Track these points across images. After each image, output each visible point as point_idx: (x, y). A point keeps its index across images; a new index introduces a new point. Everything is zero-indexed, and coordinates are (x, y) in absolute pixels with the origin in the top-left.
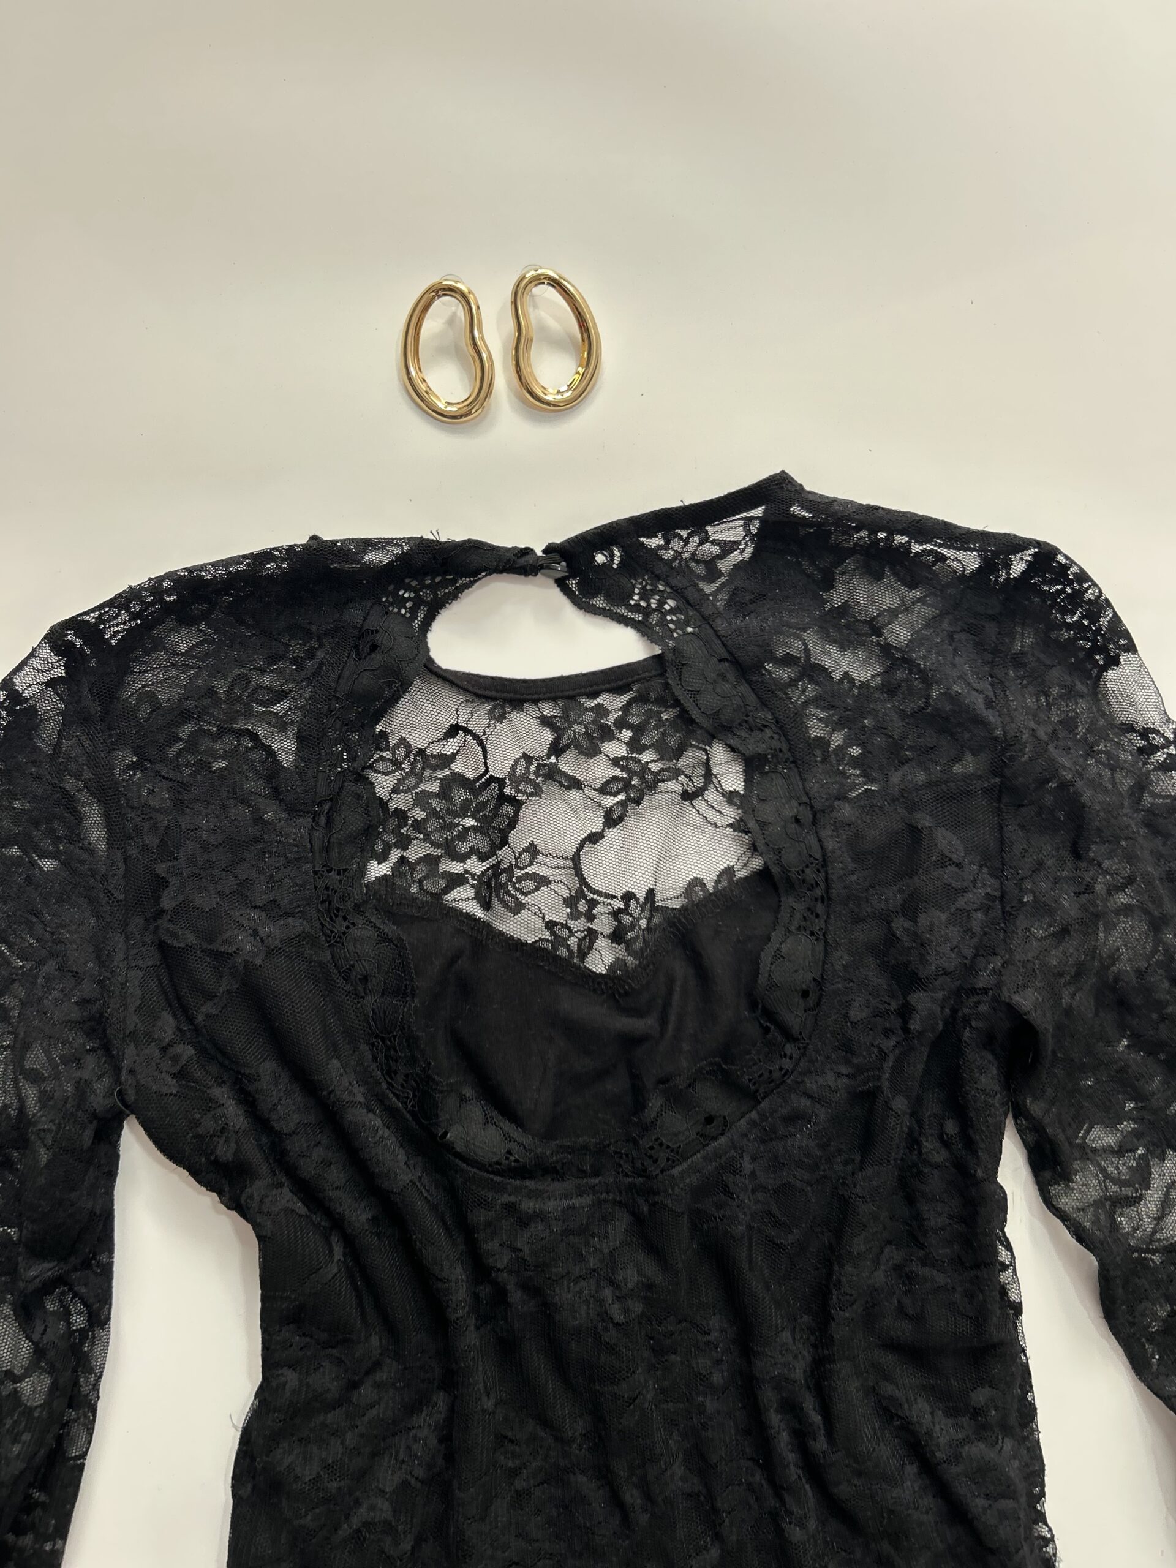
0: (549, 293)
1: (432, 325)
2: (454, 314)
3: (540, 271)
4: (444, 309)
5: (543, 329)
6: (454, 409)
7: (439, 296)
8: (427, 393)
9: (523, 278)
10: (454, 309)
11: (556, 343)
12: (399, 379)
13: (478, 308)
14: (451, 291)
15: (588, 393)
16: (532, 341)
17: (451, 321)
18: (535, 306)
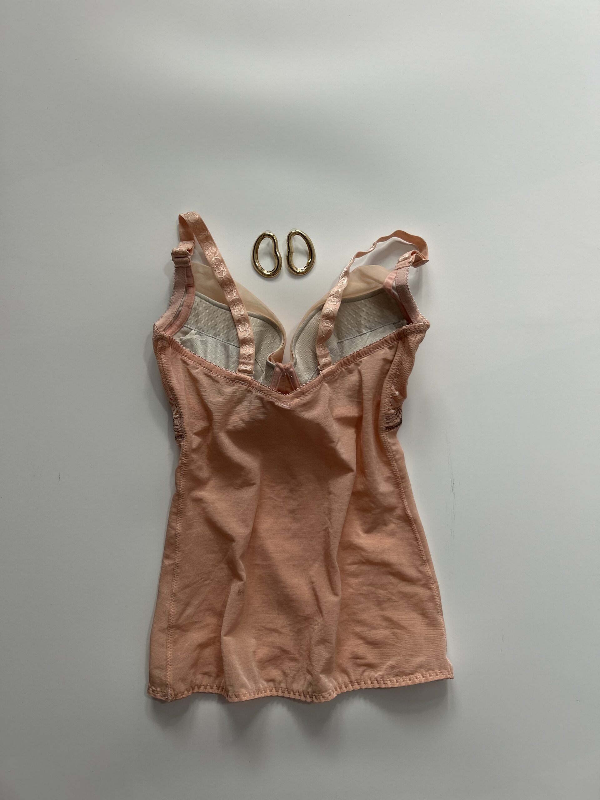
0: (299, 237)
1: (263, 245)
2: (269, 242)
3: (297, 231)
4: (266, 240)
5: (297, 248)
6: (269, 273)
7: (265, 237)
8: (261, 269)
9: (291, 233)
10: (269, 241)
11: (300, 252)
12: (251, 263)
13: (277, 241)
14: (269, 236)
15: (311, 269)
16: (293, 252)
17: (268, 245)
18: (295, 241)
